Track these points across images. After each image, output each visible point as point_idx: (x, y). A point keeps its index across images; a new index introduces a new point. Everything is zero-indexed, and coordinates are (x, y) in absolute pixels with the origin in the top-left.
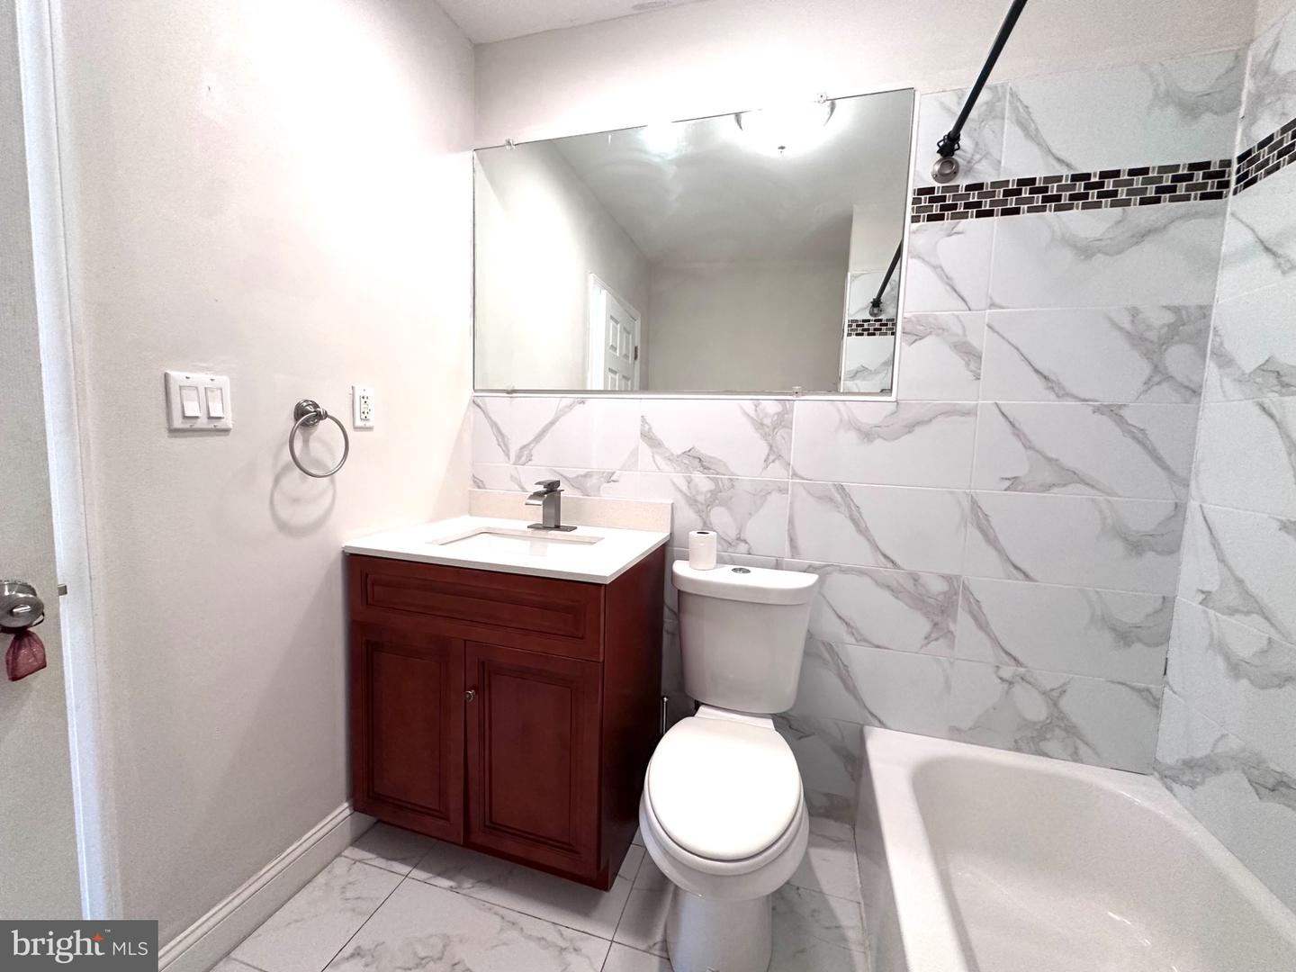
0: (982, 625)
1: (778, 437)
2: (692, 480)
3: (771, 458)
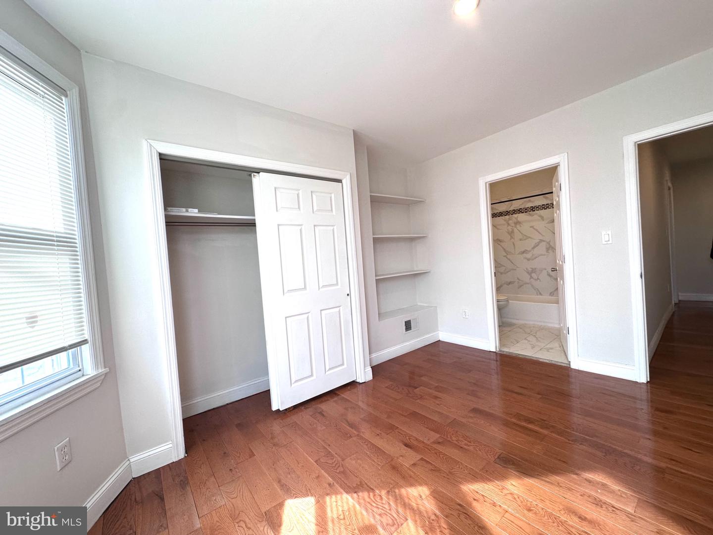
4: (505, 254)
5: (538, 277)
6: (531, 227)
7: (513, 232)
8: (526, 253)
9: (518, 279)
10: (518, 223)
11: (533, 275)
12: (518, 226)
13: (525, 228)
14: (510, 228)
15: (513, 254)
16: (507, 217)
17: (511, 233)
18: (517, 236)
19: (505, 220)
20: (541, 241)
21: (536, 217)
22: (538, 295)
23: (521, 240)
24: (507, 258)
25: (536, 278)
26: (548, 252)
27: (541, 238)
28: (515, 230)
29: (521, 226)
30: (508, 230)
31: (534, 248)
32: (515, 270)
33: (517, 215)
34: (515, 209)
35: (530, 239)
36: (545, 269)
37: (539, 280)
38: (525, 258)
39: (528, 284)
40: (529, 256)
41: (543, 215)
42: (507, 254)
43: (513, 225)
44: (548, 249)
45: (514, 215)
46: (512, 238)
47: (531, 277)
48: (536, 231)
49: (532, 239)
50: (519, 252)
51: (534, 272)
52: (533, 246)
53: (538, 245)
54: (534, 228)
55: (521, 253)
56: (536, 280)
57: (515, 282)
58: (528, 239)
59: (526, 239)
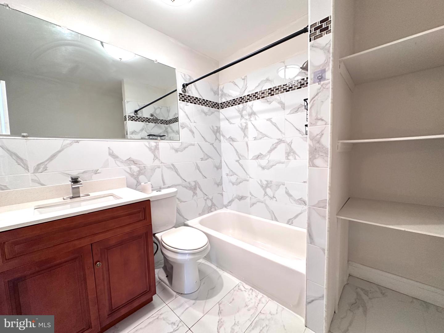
0: (201, 190)
1: (156, 152)
3: (155, 158)
4: (238, 159)
5: (274, 195)
6: (267, 120)
7: (246, 127)
8: (261, 159)
9: (251, 193)
10: (252, 114)
11: (268, 190)
12: (252, 119)
13: (260, 122)
14: (243, 121)
15: (247, 159)
16: (241, 106)
17: (244, 129)
18: (252, 133)
19: (239, 111)
20: (280, 141)
21: (275, 104)
22: (272, 220)
23: (255, 139)
24: (239, 163)
25: (272, 196)
26: (288, 159)
27: (280, 136)
28: (249, 123)
29: (256, 119)
30: (241, 124)
31: (270, 152)
32: (248, 181)
33: (252, 102)
34: (250, 93)
35: (265, 138)
36: (284, 185)
37: (274, 199)
38: (260, 166)
39: (262, 202)
40: (264, 162)
41: (283, 101)
42: (240, 159)
43: (247, 117)
44: (288, 154)
45: (249, 103)
46: (245, 135)
47: (266, 194)
48: (274, 125)
49: (269, 137)
50: (253, 157)
51: (270, 187)
52: (269, 149)
53: (275, 148)
54: (271, 122)
55: (256, 157)
56: (271, 198)
57: (248, 197)
58: (263, 138)
59: (262, 138)
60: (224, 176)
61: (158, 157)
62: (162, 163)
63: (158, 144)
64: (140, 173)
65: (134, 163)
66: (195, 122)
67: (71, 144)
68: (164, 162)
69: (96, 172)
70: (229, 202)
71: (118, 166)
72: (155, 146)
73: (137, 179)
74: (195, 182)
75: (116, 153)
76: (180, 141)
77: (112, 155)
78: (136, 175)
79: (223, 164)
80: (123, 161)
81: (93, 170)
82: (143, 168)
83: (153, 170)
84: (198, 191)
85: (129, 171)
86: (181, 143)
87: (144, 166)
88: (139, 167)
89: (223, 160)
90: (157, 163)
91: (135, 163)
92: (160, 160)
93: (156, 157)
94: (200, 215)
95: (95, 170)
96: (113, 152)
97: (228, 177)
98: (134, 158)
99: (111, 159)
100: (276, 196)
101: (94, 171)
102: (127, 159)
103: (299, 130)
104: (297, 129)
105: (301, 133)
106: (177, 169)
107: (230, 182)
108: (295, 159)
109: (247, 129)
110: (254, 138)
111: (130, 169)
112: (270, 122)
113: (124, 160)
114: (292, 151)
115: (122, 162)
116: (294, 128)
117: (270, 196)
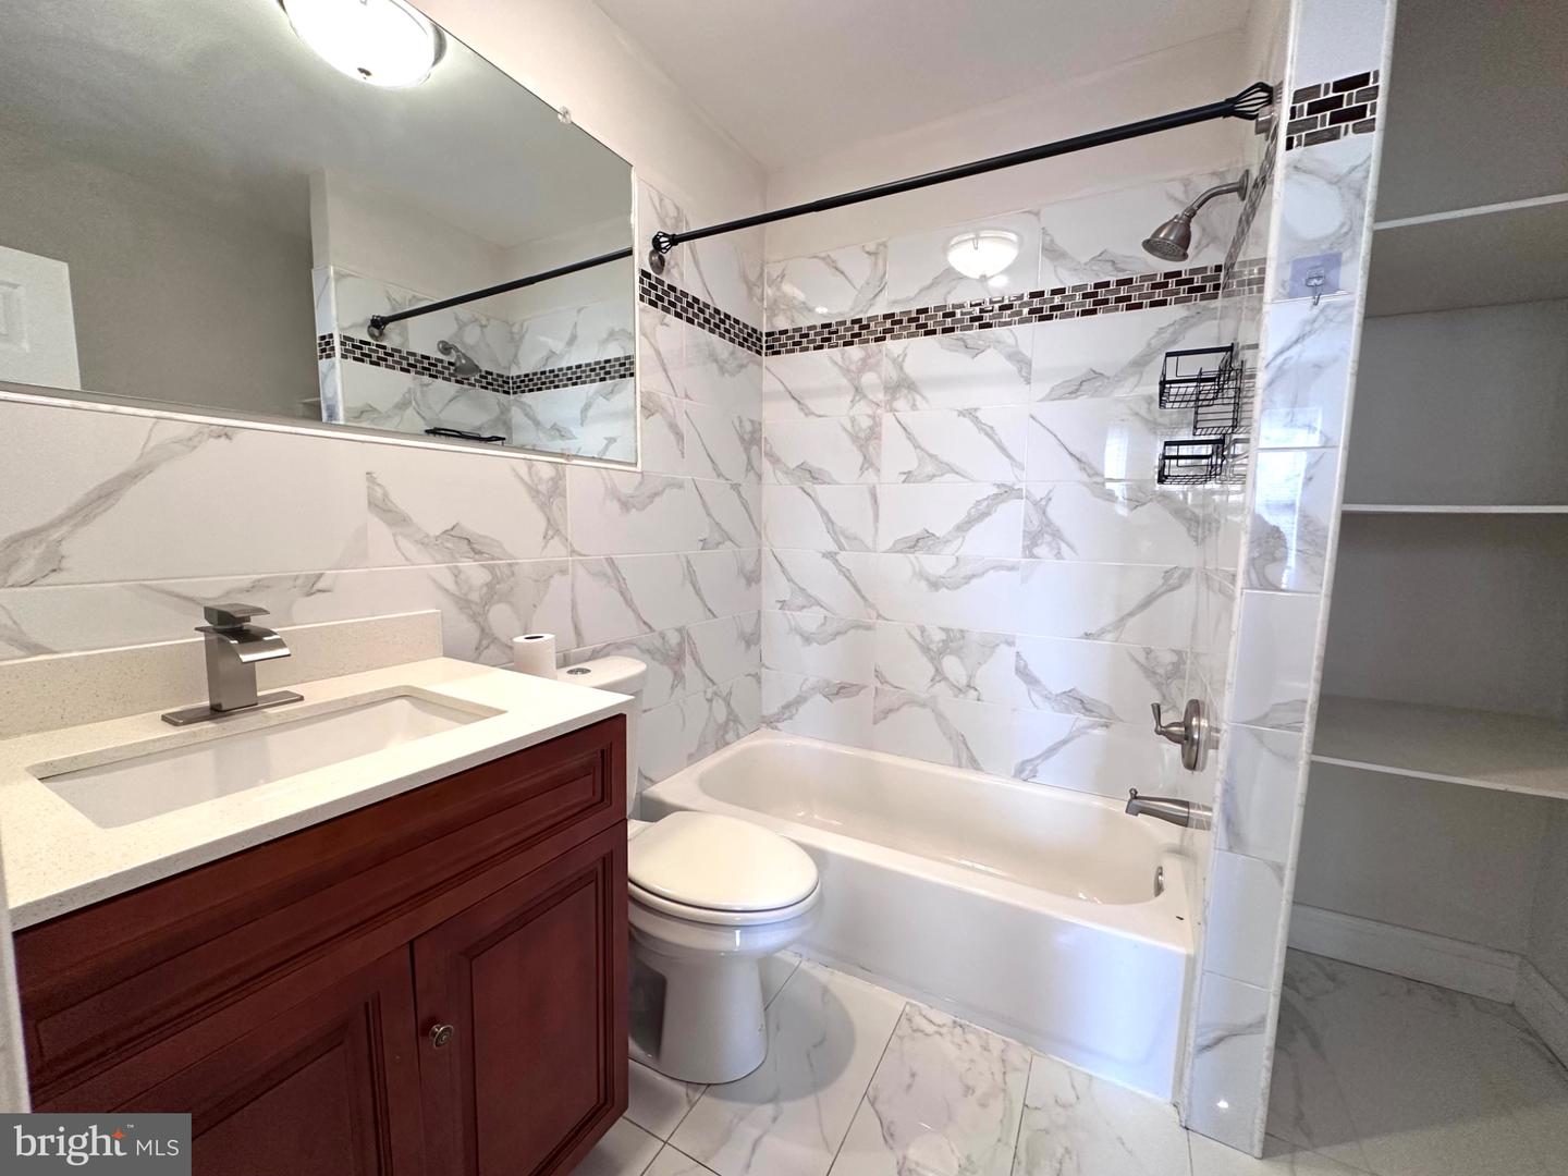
0: (698, 663)
1: (555, 508)
2: (460, 572)
3: (550, 533)
4: (833, 547)
5: (970, 677)
6: (961, 414)
7: (874, 433)
8: (929, 551)
9: (878, 674)
10: (902, 386)
11: (951, 664)
12: (900, 404)
13: (933, 416)
14: (862, 409)
15: (868, 550)
16: (855, 352)
17: (866, 441)
18: (895, 454)
19: (846, 371)
20: (1007, 492)
21: (992, 361)
22: (960, 766)
23: (908, 476)
24: (836, 562)
25: (963, 681)
26: (1033, 556)
27: (1007, 475)
28: (888, 420)
29: (914, 407)
30: (853, 420)
31: (963, 527)
32: (869, 628)
33: (904, 342)
34: (897, 310)
35: (949, 477)
36: (1011, 644)
37: (973, 694)
38: (921, 575)
39: (924, 705)
40: (936, 564)
41: (1027, 352)
42: (842, 548)
43: (881, 396)
44: (1032, 540)
45: (889, 343)
46: (868, 463)
47: (939, 675)
48: (987, 434)
49: (963, 476)
50: (896, 542)
51: (957, 652)
52: (961, 516)
53: (985, 514)
54: (976, 420)
55: (905, 545)
56: (960, 690)
57: (864, 687)
58: (942, 475)
59: (934, 476)
60: (771, 611)
61: (561, 527)
62: (573, 552)
63: (564, 471)
64: (492, 593)
65: (473, 550)
66: (687, 396)
67: (189, 443)
68: (583, 552)
69: (312, 587)
70: (787, 707)
71: (407, 559)
72: (552, 479)
73: (480, 619)
74: (680, 630)
75: (400, 500)
76: (639, 468)
77: (381, 506)
78: (476, 604)
79: (768, 562)
80: (426, 540)
81: (297, 577)
82: (506, 571)
83: (543, 579)
84: (689, 668)
85: (449, 583)
86: (642, 473)
87: (510, 565)
88: (491, 569)
89: (766, 549)
90: (556, 551)
91: (475, 547)
92: (567, 540)
93: (553, 529)
94: (693, 758)
95: (307, 576)
96: (386, 495)
97: (788, 612)
98: (474, 526)
99: (378, 529)
100: (977, 682)
101: (299, 582)
102: (445, 532)
103: (1079, 456)
104: (1071, 454)
105: (1084, 469)
106: (624, 579)
107: (797, 630)
108: (1059, 555)
109: (879, 438)
110: (904, 477)
111: (457, 573)
112: (972, 421)
113: (432, 534)
114: (1048, 529)
115: (424, 543)
116: (1062, 449)
117: (955, 683)
